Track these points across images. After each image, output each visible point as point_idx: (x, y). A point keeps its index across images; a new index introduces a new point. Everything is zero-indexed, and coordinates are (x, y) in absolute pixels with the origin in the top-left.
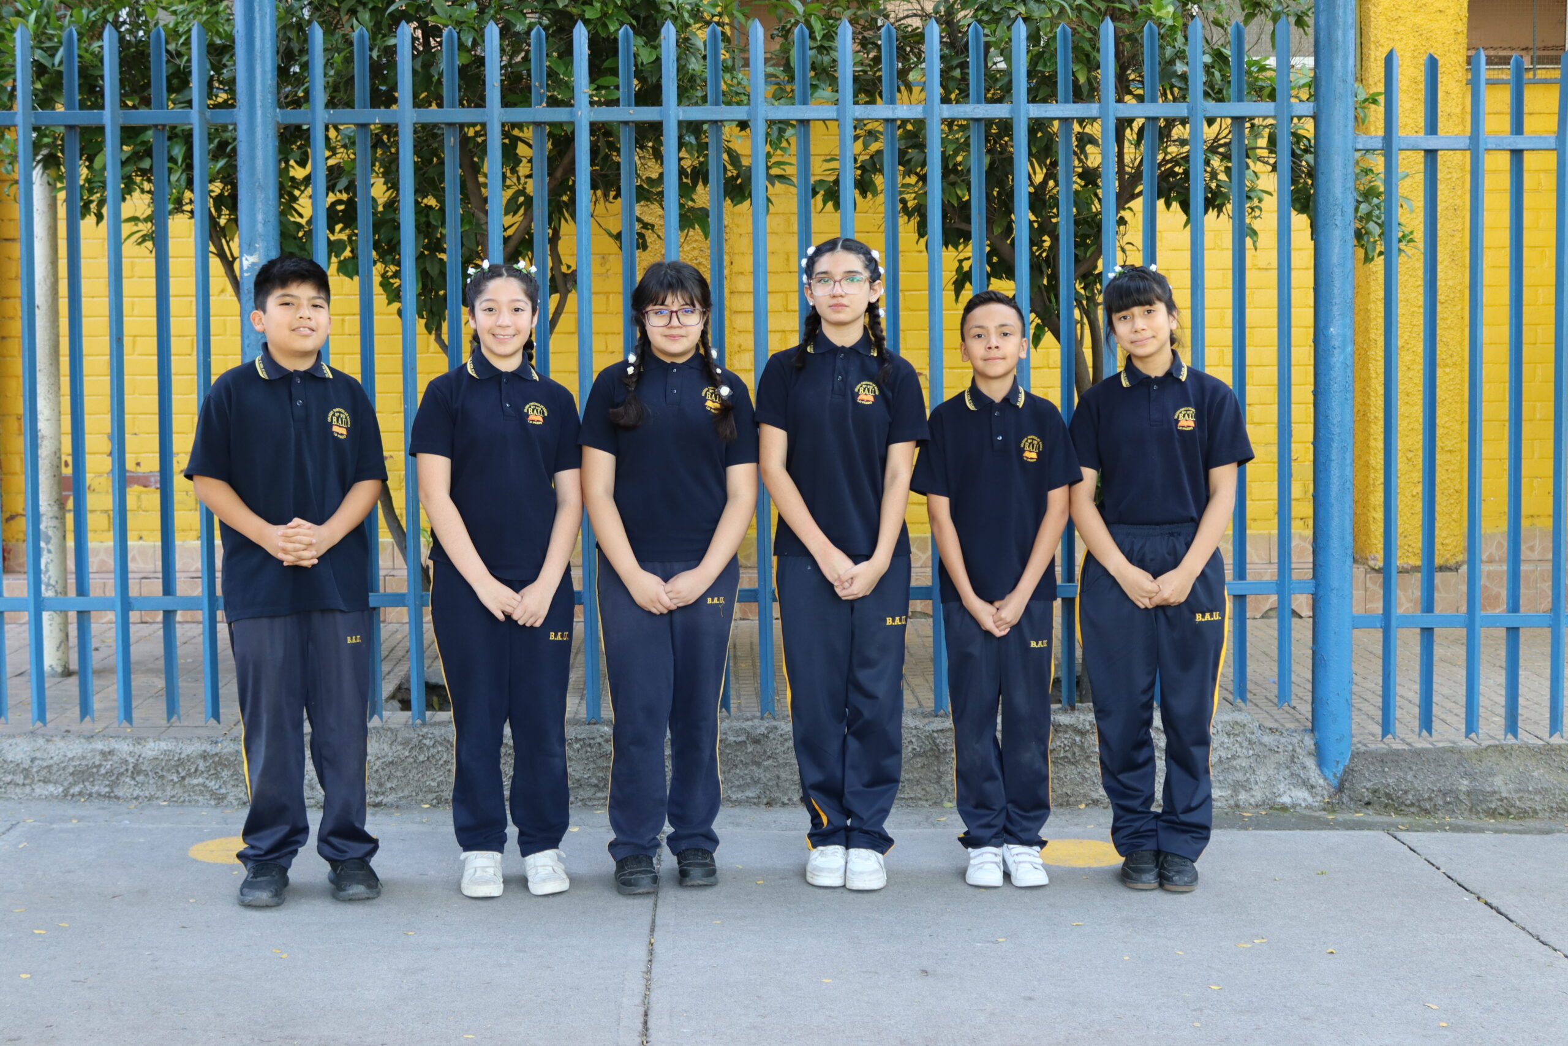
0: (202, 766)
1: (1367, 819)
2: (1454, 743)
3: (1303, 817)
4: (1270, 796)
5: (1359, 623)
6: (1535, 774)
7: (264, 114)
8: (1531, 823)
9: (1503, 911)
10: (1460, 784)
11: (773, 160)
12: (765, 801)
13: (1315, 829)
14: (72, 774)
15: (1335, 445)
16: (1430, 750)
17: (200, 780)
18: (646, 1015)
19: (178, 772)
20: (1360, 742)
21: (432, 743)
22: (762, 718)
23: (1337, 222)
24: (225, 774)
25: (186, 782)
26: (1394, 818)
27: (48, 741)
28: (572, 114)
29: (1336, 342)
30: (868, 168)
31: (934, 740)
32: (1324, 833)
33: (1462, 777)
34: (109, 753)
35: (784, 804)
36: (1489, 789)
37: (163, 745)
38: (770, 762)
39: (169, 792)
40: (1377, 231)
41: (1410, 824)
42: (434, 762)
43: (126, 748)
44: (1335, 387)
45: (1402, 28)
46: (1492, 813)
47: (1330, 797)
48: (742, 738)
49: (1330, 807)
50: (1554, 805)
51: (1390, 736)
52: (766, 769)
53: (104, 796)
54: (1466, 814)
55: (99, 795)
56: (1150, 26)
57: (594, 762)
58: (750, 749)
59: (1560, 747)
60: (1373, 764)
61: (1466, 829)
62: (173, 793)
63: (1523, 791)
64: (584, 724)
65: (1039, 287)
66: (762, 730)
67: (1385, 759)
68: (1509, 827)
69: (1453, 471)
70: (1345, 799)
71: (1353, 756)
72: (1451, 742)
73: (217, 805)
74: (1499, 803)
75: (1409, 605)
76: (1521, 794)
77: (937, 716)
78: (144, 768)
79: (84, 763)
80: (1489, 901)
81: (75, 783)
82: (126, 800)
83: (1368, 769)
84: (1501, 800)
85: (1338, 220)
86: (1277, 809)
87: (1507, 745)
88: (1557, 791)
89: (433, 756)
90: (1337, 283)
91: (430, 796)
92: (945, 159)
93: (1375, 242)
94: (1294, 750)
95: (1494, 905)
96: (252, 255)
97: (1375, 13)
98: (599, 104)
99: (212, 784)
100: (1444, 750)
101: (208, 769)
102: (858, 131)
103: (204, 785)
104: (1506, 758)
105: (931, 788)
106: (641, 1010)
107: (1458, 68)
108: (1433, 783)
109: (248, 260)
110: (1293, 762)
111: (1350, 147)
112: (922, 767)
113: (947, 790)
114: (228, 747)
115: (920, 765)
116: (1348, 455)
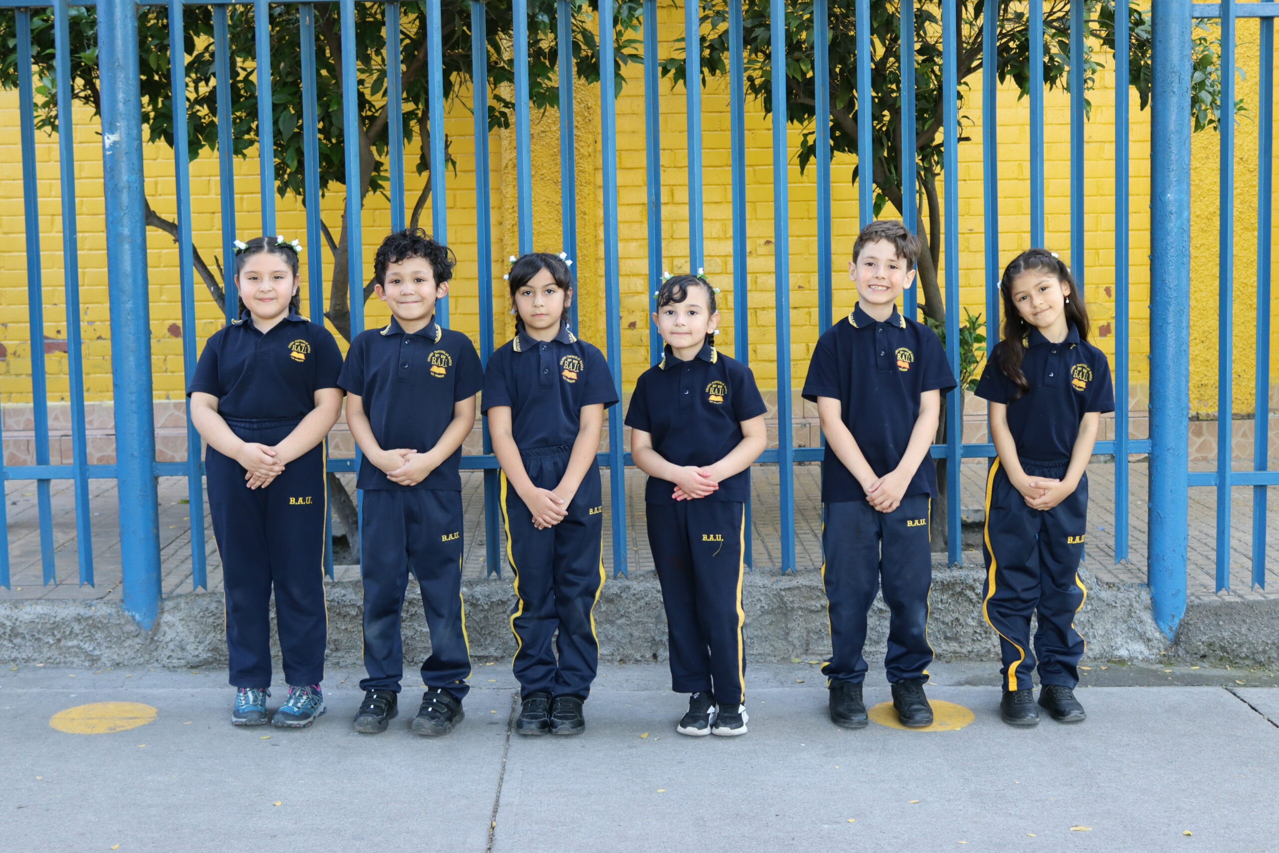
0: (77, 628)
1: (1203, 672)
3: (1141, 671)
4: (1107, 649)
5: (1196, 481)
11: (624, 38)
12: (619, 658)
13: (1154, 685)
15: (1171, 308)
16: (1263, 601)
17: (75, 642)
19: (53, 634)
20: (1193, 594)
23: (1175, 90)
24: (99, 635)
25: (62, 643)
26: (1229, 671)
29: (1172, 208)
30: (717, 46)
32: (1165, 690)
35: (637, 661)
38: (623, 620)
39: (46, 653)
40: (1209, 99)
41: (1246, 677)
43: (3, 612)
44: (1172, 252)
47: (1166, 650)
49: (1166, 660)
51: (1223, 589)
52: (620, 627)
58: (604, 609)
60: (1207, 617)
62: (49, 655)
65: (880, 158)
66: (615, 590)
67: (1219, 613)
70: (1181, 652)
71: (1188, 610)
73: (91, 666)
77: (784, 575)
78: (20, 631)
83: (1203, 622)
85: (1176, 87)
86: (1115, 662)
90: (1174, 149)
92: (789, 35)
93: (1206, 110)
94: (1131, 605)
96: (113, 133)
99: (87, 646)
100: (1276, 602)
101: (83, 630)
102: (707, 12)
103: (78, 647)
105: (780, 644)
108: (1268, 636)
109: (110, 139)
110: (1130, 616)
111: (1187, 15)
112: (770, 624)
113: (794, 646)
114: (101, 610)
115: (768, 622)
116: (1184, 318)
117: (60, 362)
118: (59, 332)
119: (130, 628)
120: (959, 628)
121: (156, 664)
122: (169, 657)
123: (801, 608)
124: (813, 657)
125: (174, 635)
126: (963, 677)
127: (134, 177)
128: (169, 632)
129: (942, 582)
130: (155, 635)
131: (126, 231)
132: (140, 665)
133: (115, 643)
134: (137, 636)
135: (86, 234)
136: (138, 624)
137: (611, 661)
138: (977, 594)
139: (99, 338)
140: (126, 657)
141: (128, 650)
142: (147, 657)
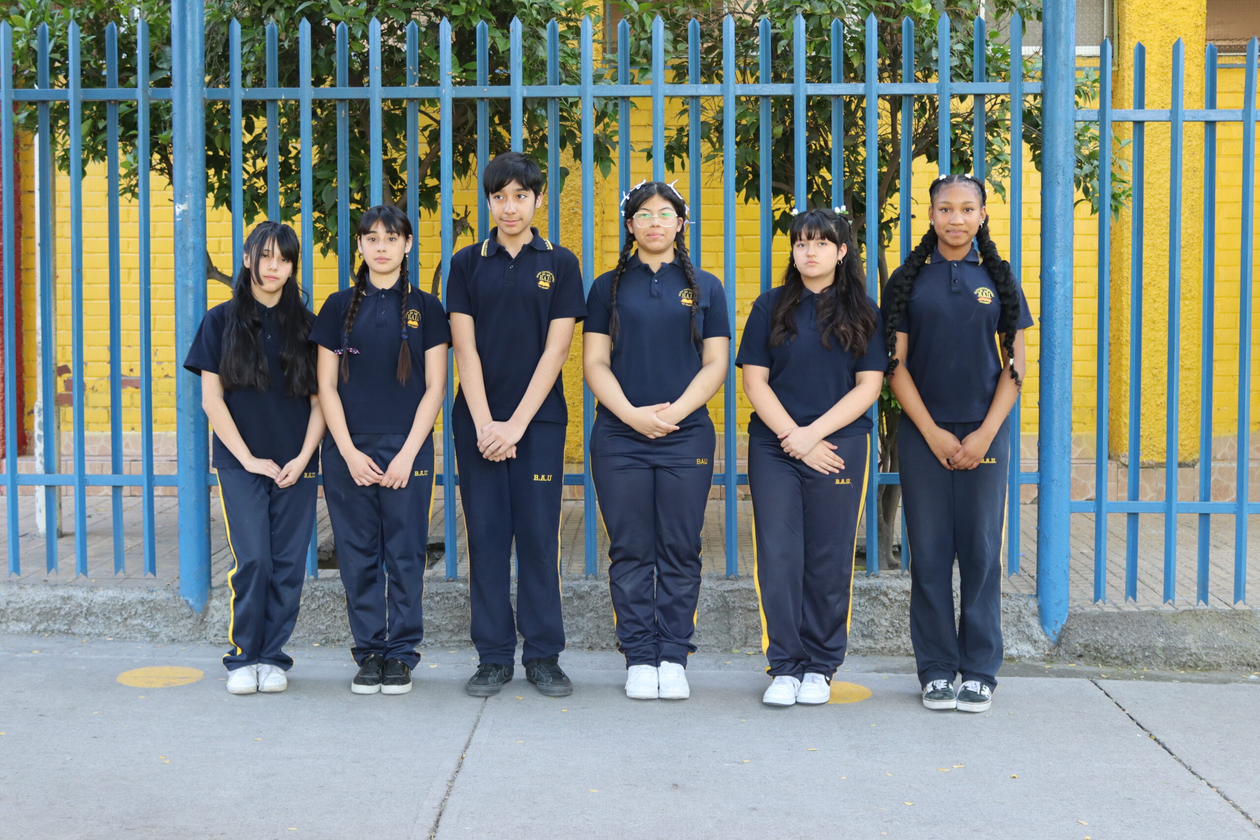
0: (140, 609)
1: (1078, 669)
2: (1156, 608)
3: (1025, 666)
6: (1221, 634)
7: (193, 91)
8: (1214, 674)
9: (1167, 746)
10: (1157, 641)
11: (610, 130)
12: (588, 645)
13: (1032, 676)
14: (38, 615)
15: (1056, 362)
16: (1135, 613)
17: (139, 621)
18: (440, 815)
19: (121, 614)
20: (1076, 605)
21: (321, 595)
22: (587, 579)
23: (1059, 180)
24: (159, 616)
25: (128, 622)
26: (1101, 668)
27: (21, 588)
28: (438, 92)
29: (1058, 279)
31: (725, 598)
32: (1039, 680)
33: (1159, 636)
34: (68, 598)
35: (603, 648)
36: (1180, 646)
37: (111, 593)
38: (592, 614)
39: (115, 630)
41: (1111, 673)
42: (323, 609)
43: (81, 594)
44: (1057, 315)
45: (1152, 22)
46: (1183, 666)
47: (1050, 650)
48: (570, 594)
49: (1049, 659)
50: (1235, 660)
51: (1100, 600)
52: (590, 619)
53: (64, 633)
54: (1161, 666)
55: (60, 631)
56: (908, 20)
57: (450, 611)
58: (576, 604)
59: (1244, 613)
60: (1086, 623)
61: (1158, 678)
62: (117, 631)
63: (1210, 648)
64: (443, 581)
66: (586, 588)
67: (1097, 620)
68: (1194, 677)
69: (1191, 385)
70: (1062, 652)
71: (1070, 616)
72: (1153, 606)
73: (151, 641)
74: (1189, 658)
75: (1153, 494)
76: (1207, 650)
77: (728, 579)
78: (95, 611)
79: (48, 606)
80: (1158, 738)
81: (41, 622)
82: (80, 636)
83: (1082, 628)
84: (1191, 655)
85: (1060, 178)
87: (1199, 610)
88: (1238, 649)
89: (323, 605)
90: (1059, 230)
91: (320, 637)
94: (1020, 612)
95: (1161, 741)
96: (182, 204)
97: (1129, 10)
98: (460, 83)
99: (148, 624)
100: (1147, 613)
101: (145, 612)
103: (142, 625)
104: (1198, 620)
105: (724, 637)
106: (437, 811)
107: (1198, 55)
108: (1135, 640)
109: (180, 208)
110: (1019, 621)
111: (1071, 118)
112: (715, 620)
113: (735, 639)
114: (161, 595)
115: (713, 618)
116: (1067, 371)
117: (132, 397)
118: (131, 370)
119: (186, 610)
120: (874, 628)
121: (204, 641)
122: (216, 635)
123: (740, 607)
124: (750, 649)
125: (220, 617)
126: (873, 667)
127: (199, 240)
128: (216, 615)
129: (860, 588)
130: (204, 616)
131: (191, 283)
132: (191, 641)
133: (172, 623)
134: (190, 617)
135: (158, 286)
136: (191, 607)
137: (581, 648)
138: (890, 599)
139: (167, 376)
140: (180, 634)
141: (181, 628)
142: (197, 635)
